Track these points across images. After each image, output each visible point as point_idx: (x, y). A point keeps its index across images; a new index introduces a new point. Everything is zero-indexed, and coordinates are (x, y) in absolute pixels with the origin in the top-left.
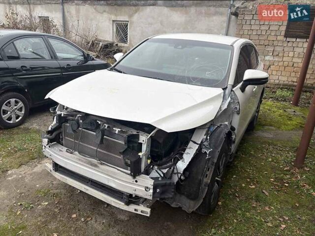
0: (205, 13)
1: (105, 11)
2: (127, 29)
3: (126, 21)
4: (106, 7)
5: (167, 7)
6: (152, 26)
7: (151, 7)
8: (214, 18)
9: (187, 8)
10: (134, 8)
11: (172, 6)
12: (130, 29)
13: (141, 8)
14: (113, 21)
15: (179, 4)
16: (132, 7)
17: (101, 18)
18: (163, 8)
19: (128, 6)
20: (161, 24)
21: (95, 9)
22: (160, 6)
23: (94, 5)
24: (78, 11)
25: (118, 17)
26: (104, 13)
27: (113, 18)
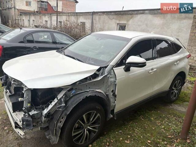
0: (178, 18)
1: (113, 18)
2: (125, 28)
3: (125, 24)
4: (114, 16)
5: (151, 14)
6: (140, 27)
7: (141, 15)
8: (184, 21)
9: (165, 15)
10: (130, 16)
11: (155, 14)
12: (127, 28)
13: (134, 16)
14: (118, 24)
15: (160, 12)
16: (129, 15)
17: (111, 22)
18: (148, 15)
19: (127, 15)
20: (146, 26)
21: (109, 17)
22: (147, 14)
23: (108, 15)
24: (100, 19)
25: (120, 22)
26: (113, 19)
27: (118, 22)
